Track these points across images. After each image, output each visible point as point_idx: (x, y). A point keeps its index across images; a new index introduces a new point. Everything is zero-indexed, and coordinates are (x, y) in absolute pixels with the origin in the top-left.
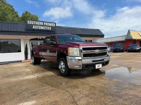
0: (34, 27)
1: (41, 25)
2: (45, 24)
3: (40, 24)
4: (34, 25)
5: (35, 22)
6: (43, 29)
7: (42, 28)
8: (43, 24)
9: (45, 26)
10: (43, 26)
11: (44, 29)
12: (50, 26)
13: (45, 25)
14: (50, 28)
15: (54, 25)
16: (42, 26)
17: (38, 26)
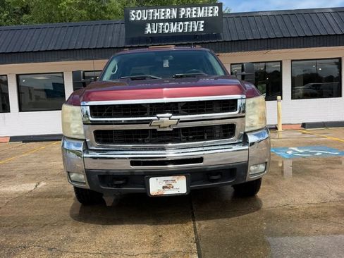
0: (148, 30)
1: (169, 21)
2: (182, 13)
3: (168, 14)
4: (148, 21)
5: (151, 11)
6: (177, 33)
7: (174, 28)
8: (178, 14)
9: (184, 19)
10: (177, 20)
11: (181, 31)
12: (200, 19)
13: (184, 16)
14: (199, 27)
15: (216, 12)
16: (174, 21)
17: (161, 24)
